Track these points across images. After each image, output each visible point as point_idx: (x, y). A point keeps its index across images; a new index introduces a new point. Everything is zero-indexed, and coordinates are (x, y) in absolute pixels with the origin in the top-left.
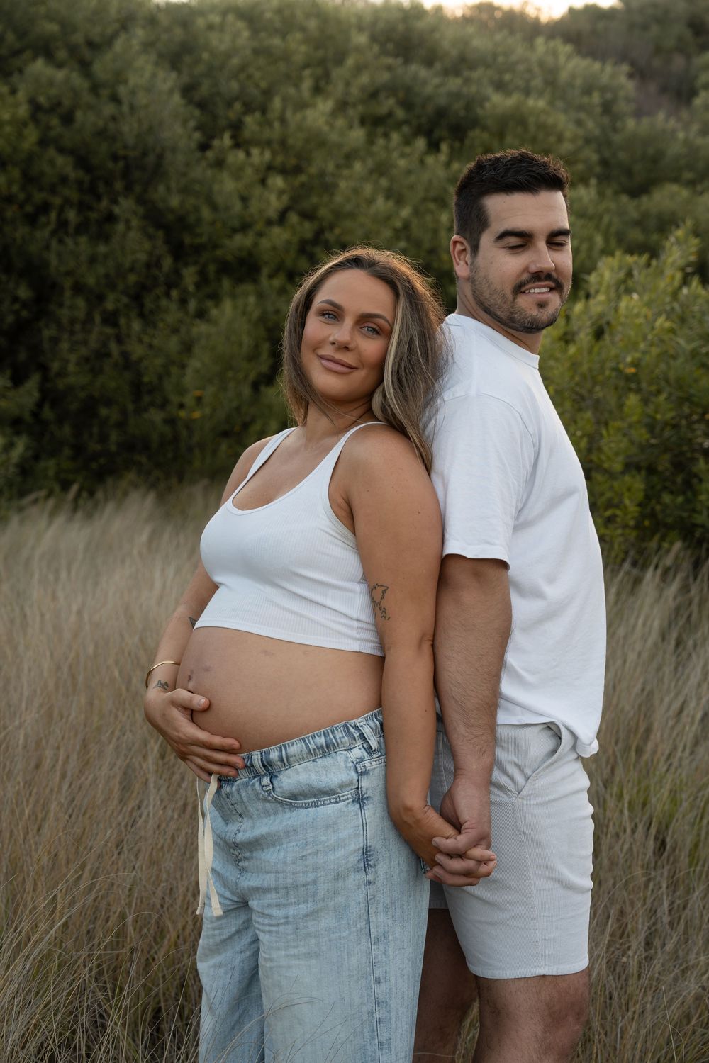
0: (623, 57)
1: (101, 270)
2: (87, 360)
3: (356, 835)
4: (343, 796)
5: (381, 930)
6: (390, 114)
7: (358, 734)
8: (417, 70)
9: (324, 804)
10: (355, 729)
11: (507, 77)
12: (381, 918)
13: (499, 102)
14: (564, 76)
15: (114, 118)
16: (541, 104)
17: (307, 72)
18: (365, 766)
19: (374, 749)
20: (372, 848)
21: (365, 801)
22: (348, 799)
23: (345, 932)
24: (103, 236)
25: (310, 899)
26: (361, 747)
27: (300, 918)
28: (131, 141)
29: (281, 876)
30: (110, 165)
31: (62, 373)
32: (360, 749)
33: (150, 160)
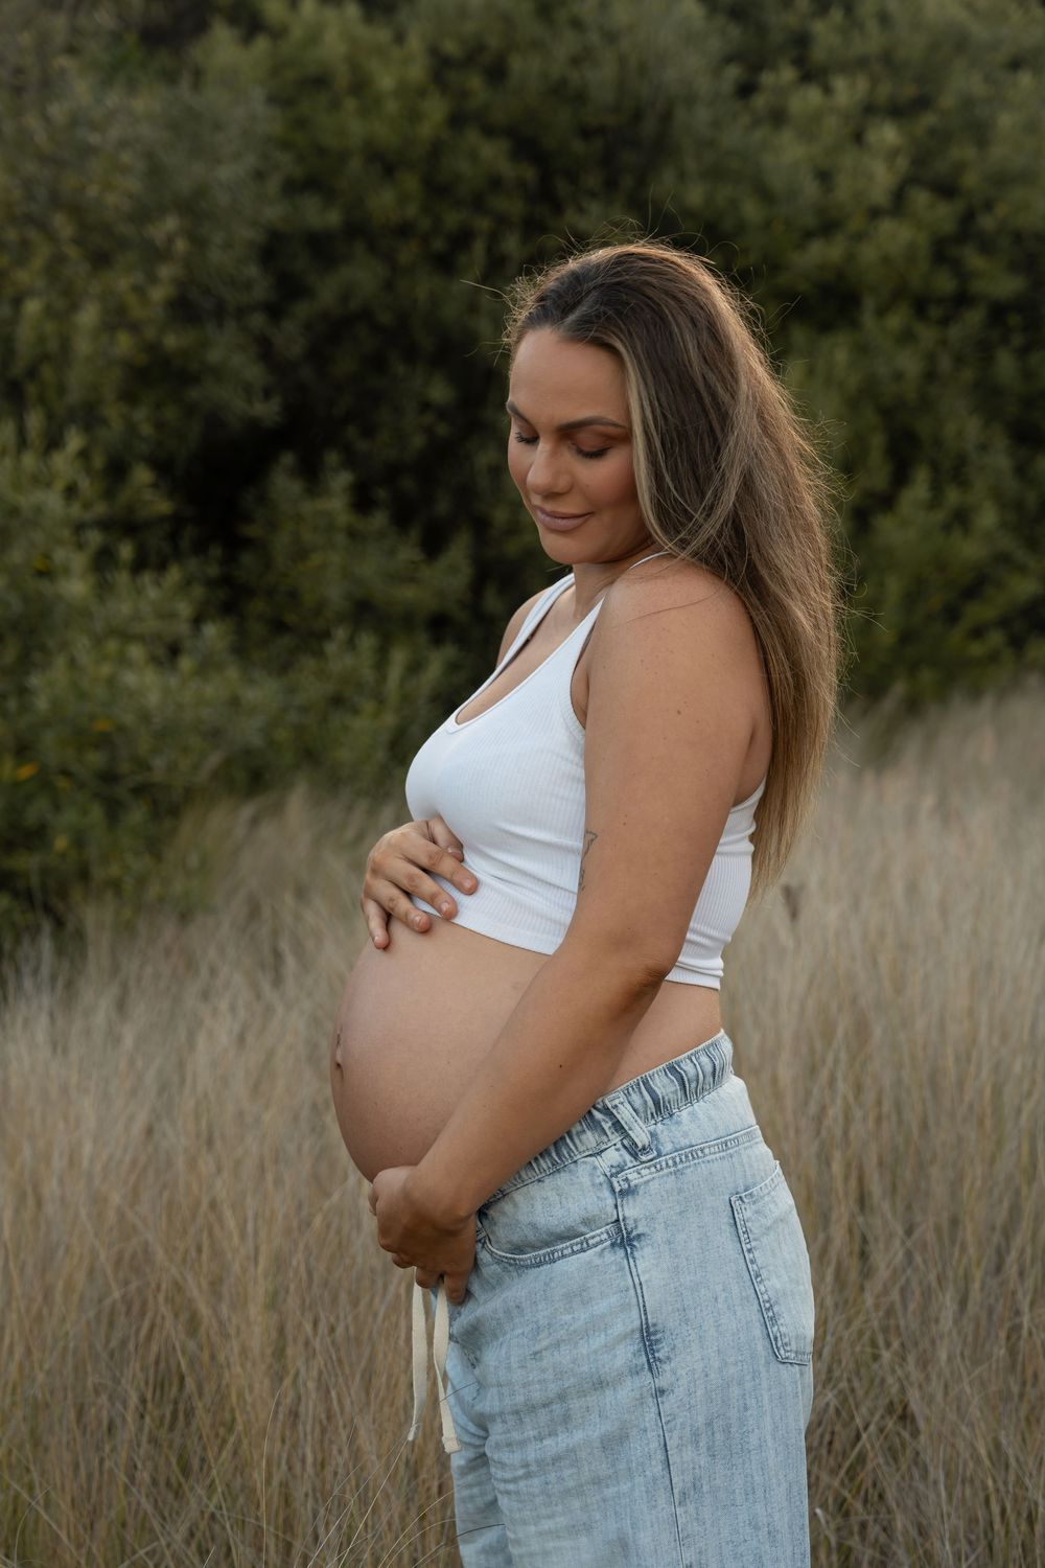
3: (625, 1307)
4: (593, 1237)
5: (689, 1478)
7: (610, 1124)
9: (563, 1256)
10: (605, 1114)
12: (689, 1454)
18: (627, 1180)
19: (640, 1145)
20: (659, 1328)
21: (635, 1243)
22: (602, 1242)
23: (625, 1483)
25: (560, 1429)
26: (619, 1145)
27: (548, 1464)
29: (505, 1390)
32: (618, 1150)
33: (649, 127)
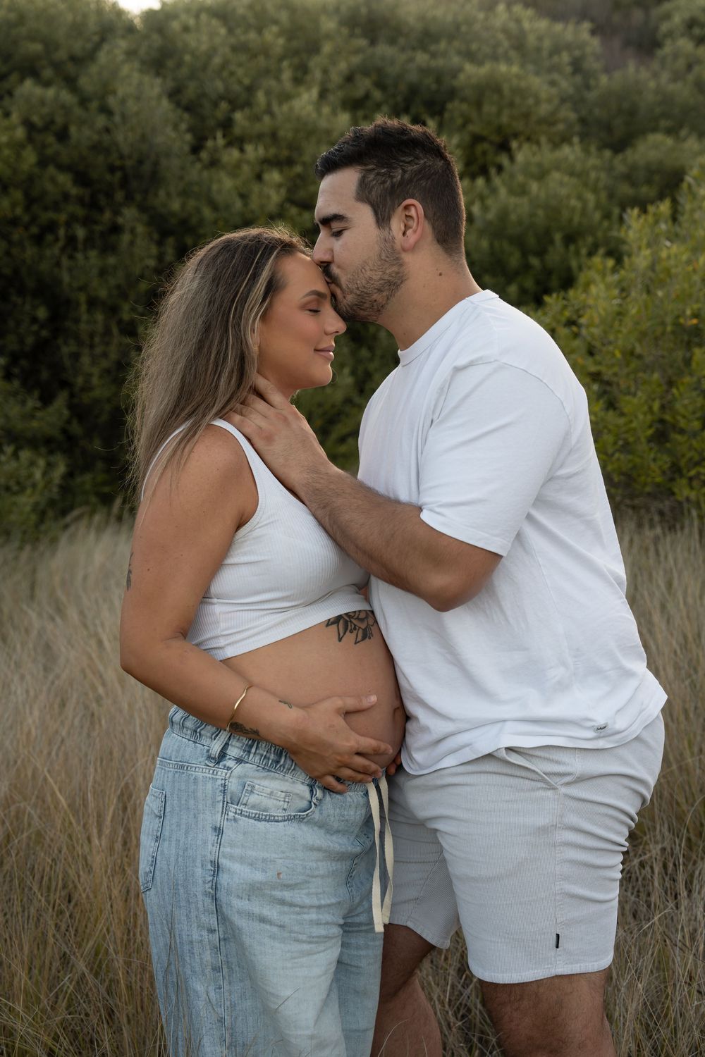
0: (583, 15)
1: (112, 282)
2: (108, 371)
6: (367, 96)
8: (384, 50)
11: (474, 47)
13: (472, 72)
14: (531, 40)
15: (107, 130)
16: (515, 69)
17: (285, 64)
24: (108, 248)
28: (126, 150)
30: (108, 177)
31: (87, 388)
33: (147, 168)
